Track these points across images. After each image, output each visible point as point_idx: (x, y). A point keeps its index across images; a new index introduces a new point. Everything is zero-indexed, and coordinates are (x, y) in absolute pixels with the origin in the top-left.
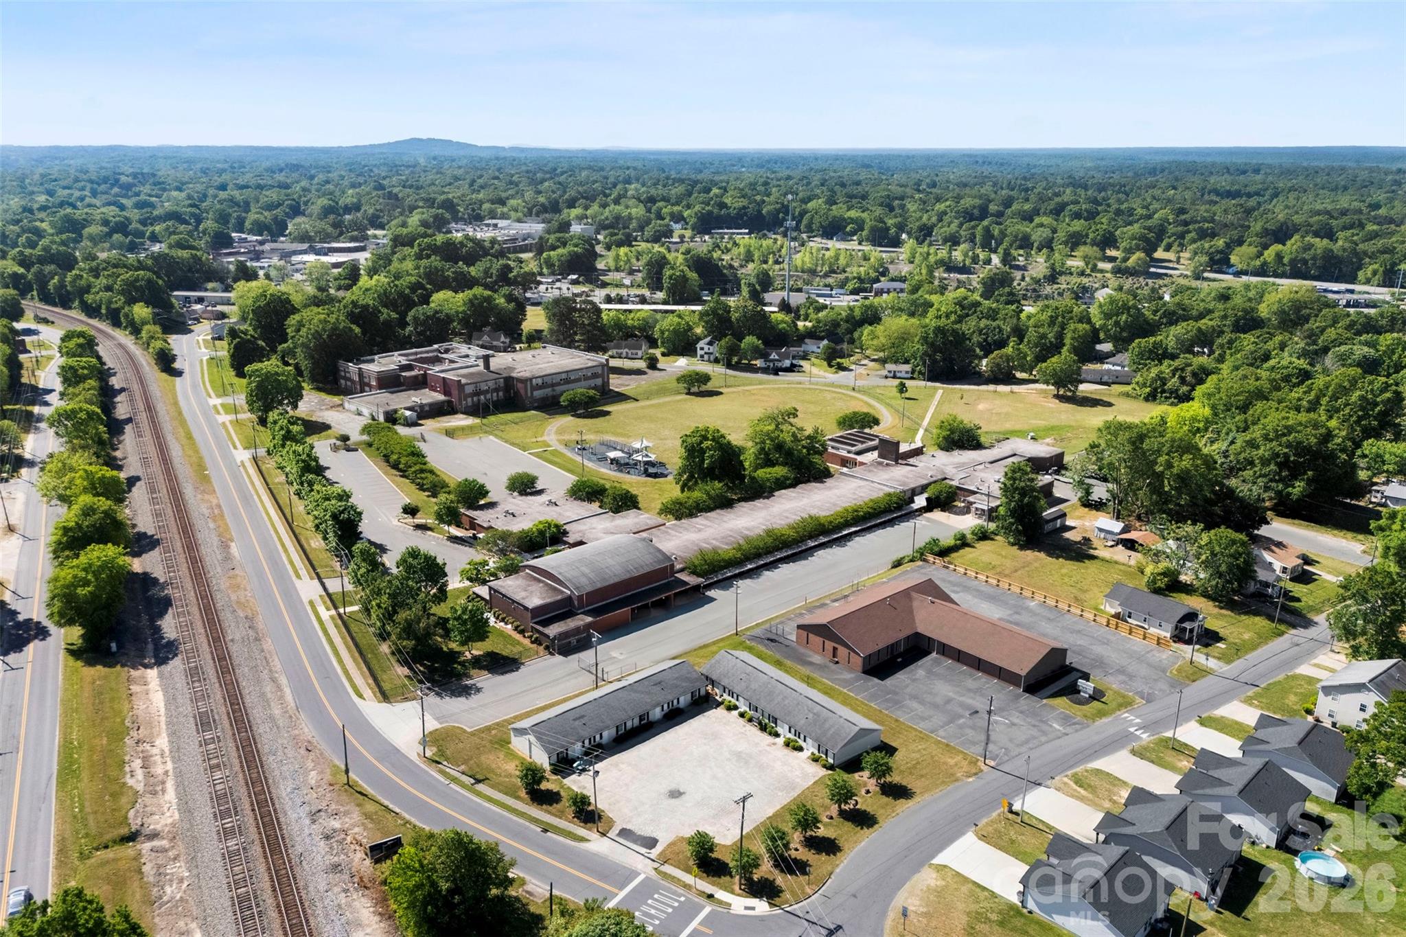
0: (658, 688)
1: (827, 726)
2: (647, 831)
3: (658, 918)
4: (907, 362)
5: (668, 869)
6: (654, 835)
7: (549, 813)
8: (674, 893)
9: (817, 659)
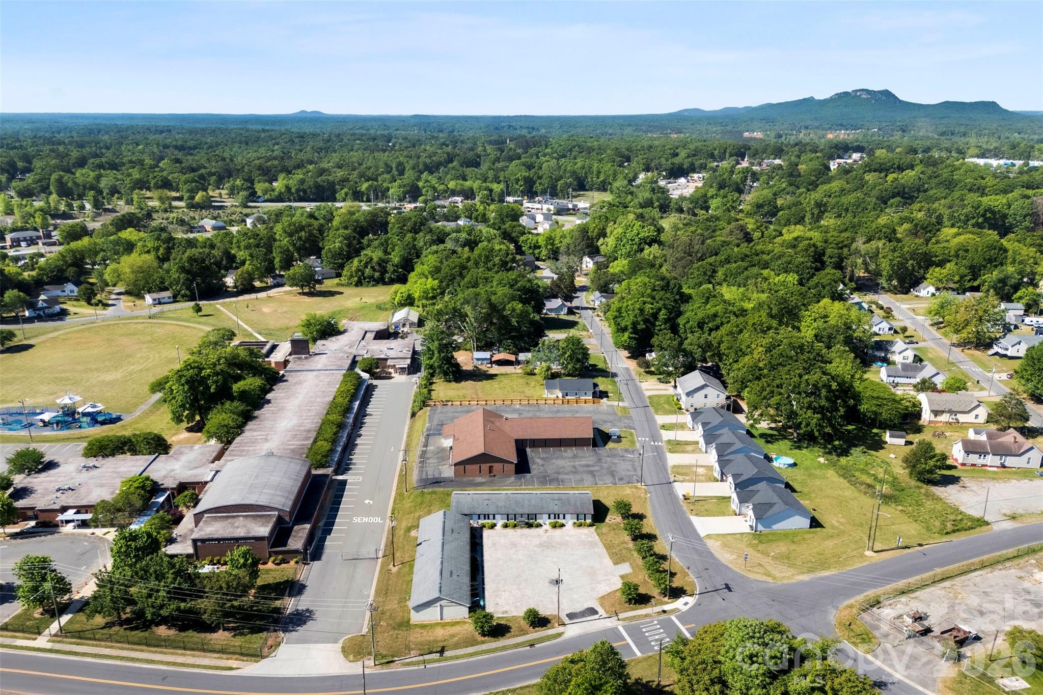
4: (166, 289)
5: (621, 616)
6: (587, 606)
8: (648, 622)
9: (480, 479)
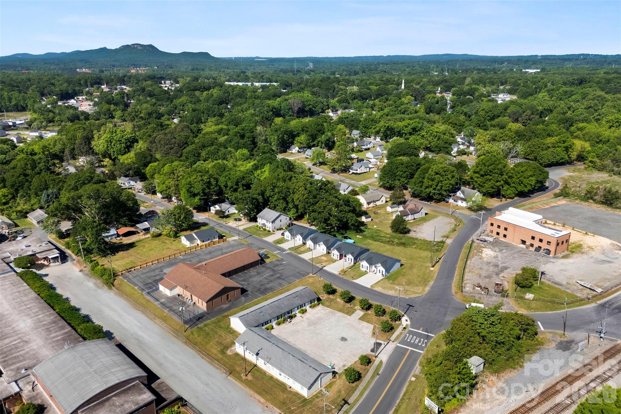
2: (371, 346)
3: (420, 339)
5: (392, 339)
6: (373, 343)
7: (366, 374)
8: (405, 336)
9: (225, 306)
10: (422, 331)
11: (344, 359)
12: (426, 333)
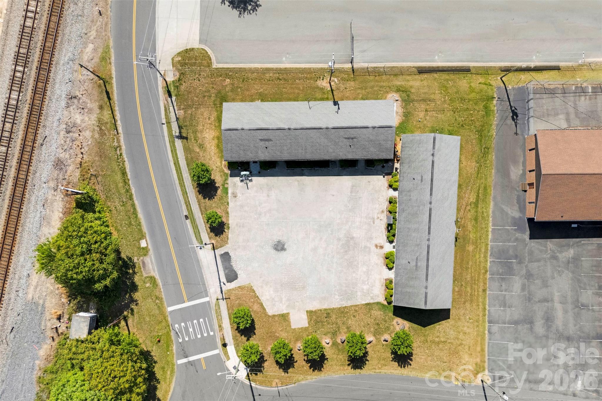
0: (347, 142)
1: (411, 283)
2: (237, 265)
3: (189, 337)
5: (223, 305)
6: (239, 272)
7: (199, 202)
8: (211, 326)
10: (199, 360)
11: (246, 208)
12: (191, 359)
